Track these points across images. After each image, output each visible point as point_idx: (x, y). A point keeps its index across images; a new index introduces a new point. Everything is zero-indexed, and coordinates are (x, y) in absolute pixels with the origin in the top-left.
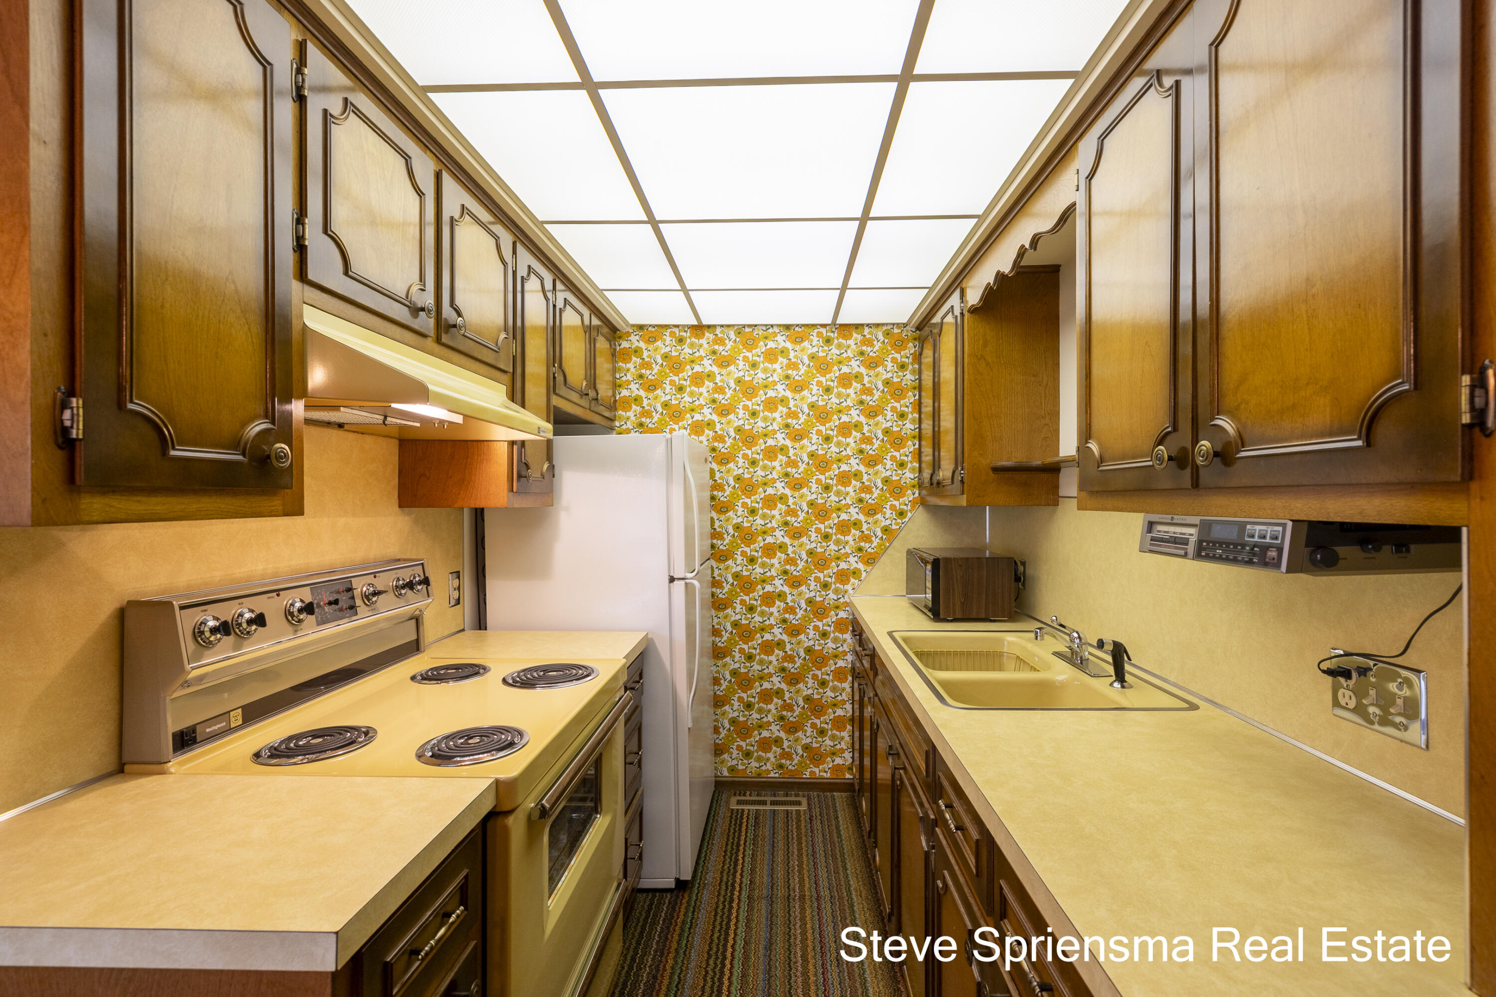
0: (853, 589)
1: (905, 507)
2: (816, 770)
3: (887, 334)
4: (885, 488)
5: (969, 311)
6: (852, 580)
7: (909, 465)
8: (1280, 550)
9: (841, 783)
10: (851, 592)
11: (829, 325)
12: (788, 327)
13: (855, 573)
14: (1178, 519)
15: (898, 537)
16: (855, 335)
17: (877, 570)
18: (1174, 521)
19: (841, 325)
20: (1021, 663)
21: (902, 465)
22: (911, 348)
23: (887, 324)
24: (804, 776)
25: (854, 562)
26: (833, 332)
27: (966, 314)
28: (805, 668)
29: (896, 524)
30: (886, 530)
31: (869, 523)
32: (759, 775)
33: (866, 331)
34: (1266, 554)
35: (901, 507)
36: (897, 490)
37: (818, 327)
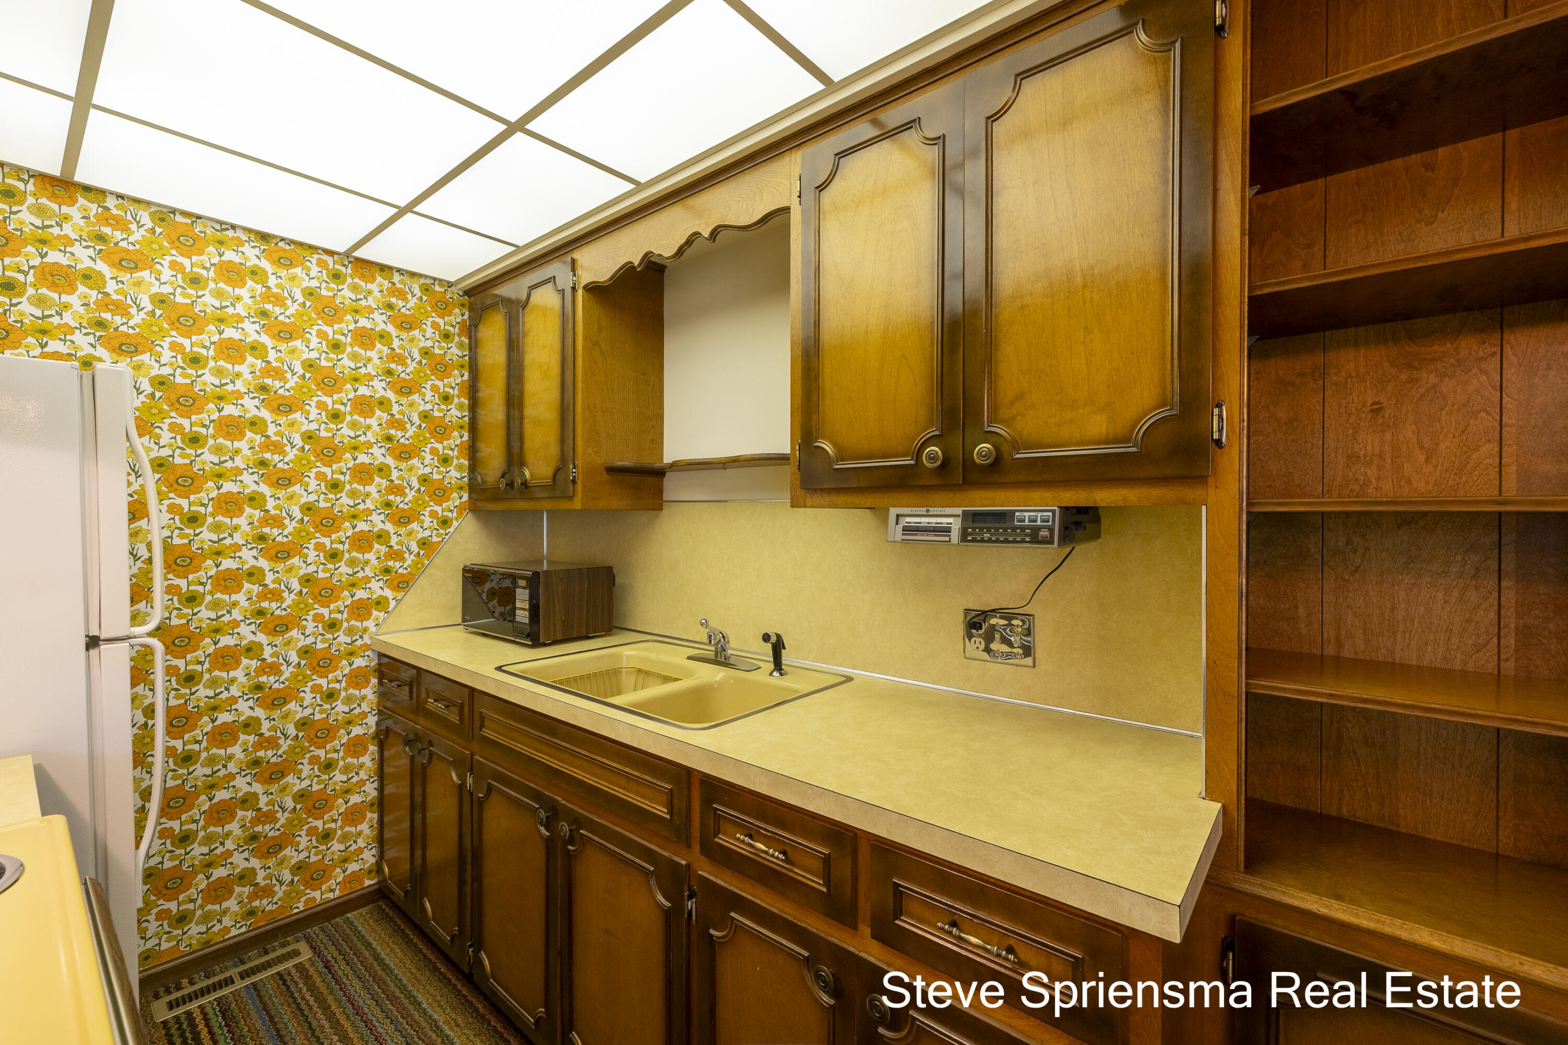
0: (377, 625)
1: (450, 514)
2: (317, 895)
3: (426, 289)
4: (423, 489)
5: (584, 288)
6: (375, 613)
7: (455, 461)
8: (1051, 530)
9: (357, 898)
10: (373, 629)
11: (338, 254)
12: (264, 237)
13: (380, 603)
14: (933, 511)
15: (441, 552)
16: (379, 279)
17: (412, 597)
18: (930, 513)
19: (358, 260)
20: (644, 675)
21: (445, 460)
22: (458, 316)
23: (426, 277)
24: (296, 911)
25: (377, 588)
26: (344, 265)
27: (580, 292)
28: (297, 751)
29: (438, 535)
30: (423, 543)
31: (400, 535)
32: (207, 944)
33: (397, 278)
34: (1038, 534)
35: (445, 514)
36: (439, 492)
37: (320, 251)
